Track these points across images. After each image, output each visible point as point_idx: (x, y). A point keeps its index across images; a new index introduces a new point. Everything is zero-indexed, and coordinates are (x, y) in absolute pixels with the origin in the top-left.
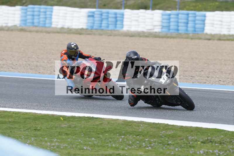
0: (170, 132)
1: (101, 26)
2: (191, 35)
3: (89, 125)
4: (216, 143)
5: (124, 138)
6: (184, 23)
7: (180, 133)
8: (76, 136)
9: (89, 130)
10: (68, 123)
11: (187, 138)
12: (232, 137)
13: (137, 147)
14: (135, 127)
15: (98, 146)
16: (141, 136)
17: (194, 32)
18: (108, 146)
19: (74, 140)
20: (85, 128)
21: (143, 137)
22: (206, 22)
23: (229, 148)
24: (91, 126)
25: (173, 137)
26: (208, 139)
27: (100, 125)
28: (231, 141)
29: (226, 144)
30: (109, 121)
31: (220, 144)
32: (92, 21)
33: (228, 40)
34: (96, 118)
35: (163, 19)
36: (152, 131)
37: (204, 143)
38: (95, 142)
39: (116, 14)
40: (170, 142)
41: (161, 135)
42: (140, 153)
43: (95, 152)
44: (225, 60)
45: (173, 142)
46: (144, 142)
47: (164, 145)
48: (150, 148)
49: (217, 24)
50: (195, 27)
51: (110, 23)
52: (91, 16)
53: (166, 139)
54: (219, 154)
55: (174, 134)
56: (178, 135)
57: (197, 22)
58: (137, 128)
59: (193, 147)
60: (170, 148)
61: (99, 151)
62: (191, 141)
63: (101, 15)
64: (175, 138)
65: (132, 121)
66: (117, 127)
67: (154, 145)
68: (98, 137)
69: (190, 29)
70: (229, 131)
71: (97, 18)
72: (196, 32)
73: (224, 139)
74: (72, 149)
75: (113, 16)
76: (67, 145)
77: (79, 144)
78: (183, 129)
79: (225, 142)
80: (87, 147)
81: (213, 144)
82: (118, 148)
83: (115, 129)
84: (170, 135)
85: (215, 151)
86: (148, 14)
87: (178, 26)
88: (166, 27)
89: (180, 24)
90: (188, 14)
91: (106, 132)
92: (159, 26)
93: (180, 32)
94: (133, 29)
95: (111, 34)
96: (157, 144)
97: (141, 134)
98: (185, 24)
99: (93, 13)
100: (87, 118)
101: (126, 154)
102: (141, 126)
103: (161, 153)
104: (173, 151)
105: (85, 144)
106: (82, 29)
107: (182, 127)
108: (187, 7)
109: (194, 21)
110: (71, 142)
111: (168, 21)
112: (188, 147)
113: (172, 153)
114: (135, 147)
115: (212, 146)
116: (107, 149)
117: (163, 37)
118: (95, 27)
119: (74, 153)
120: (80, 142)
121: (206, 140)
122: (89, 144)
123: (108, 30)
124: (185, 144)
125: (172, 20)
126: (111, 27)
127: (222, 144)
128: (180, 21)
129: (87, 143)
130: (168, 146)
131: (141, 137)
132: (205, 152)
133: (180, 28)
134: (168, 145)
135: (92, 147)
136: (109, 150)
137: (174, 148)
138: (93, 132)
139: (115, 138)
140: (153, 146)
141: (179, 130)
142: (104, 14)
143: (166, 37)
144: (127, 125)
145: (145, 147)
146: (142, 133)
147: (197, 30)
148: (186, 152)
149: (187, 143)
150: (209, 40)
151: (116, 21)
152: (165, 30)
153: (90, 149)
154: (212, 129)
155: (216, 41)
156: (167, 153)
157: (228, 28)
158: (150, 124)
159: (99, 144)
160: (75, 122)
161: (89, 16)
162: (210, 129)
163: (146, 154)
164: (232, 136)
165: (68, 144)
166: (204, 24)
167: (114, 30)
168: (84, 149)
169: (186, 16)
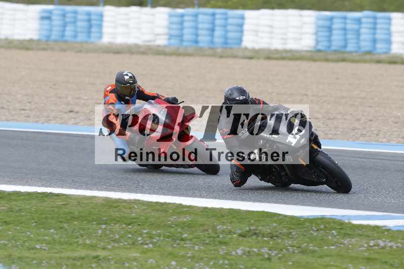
0: (185, 217)
1: (63, 36)
2: (219, 50)
3: (45, 207)
4: (264, 237)
5: (105, 229)
6: (208, 29)
7: (201, 220)
8: (22, 227)
9: (44, 216)
10: (8, 204)
11: (214, 229)
12: (292, 226)
13: (129, 244)
14: (124, 210)
15: (61, 243)
16: (135, 224)
17: (225, 46)
18: (77, 242)
19: (19, 232)
20: (39, 212)
21: (139, 227)
22: (246, 27)
23: (287, 245)
24: (47, 209)
25: (189, 226)
26: (250, 230)
27: (64, 206)
28: (290, 233)
29: (282, 238)
30: (80, 200)
31: (271, 238)
32: (47, 27)
33: (283, 58)
34: (58, 195)
35: (172, 23)
36: (154, 216)
37: (244, 236)
38: (55, 236)
39: (89, 14)
40: (186, 235)
41: (170, 223)
42: (134, 255)
43: (56, 253)
44: (278, 94)
45: (191, 236)
46: (141, 235)
47: (175, 240)
48: (151, 246)
49: (263, 32)
50: (226, 38)
51: (79, 30)
52: (46, 17)
53: (179, 230)
54: (269, 255)
55: (190, 221)
56: (200, 223)
57: (229, 28)
58: (128, 211)
59: (226, 244)
60: (185, 245)
61: (62, 252)
62: (222, 233)
63: (64, 16)
64: (193, 229)
65: (119, 199)
66: (92, 210)
67: (158, 240)
68: (61, 228)
69: (218, 40)
70: (285, 216)
71: (57, 21)
72: (229, 46)
73: (277, 229)
74: (16, 249)
75: (86, 17)
76: (6, 242)
77: (27, 240)
78: (206, 212)
79: (280, 233)
80: (42, 244)
81: (260, 238)
82: (96, 246)
83: (90, 213)
84: (184, 223)
85: (263, 251)
86: (145, 14)
87: (197, 35)
88: (177, 36)
89: (200, 32)
90: (214, 15)
91: (74, 218)
92: (165, 34)
93: (201, 45)
94: (120, 40)
95: (81, 49)
96: (162, 238)
97: (135, 222)
98: (209, 32)
99: (50, 12)
100: (41, 196)
101: (110, 255)
102: (134, 207)
103: (170, 254)
104: (189, 249)
105: (38, 240)
106: (31, 41)
107: (205, 209)
108: (212, 2)
109: (225, 26)
110: (14, 236)
111: (179, 26)
112: (217, 243)
113: (188, 254)
114: (124, 245)
115: (258, 242)
116: (77, 247)
117: (171, 54)
118: (53, 37)
119: (19, 255)
120: (28, 237)
121: (247, 231)
122: (45, 240)
123: (76, 42)
124: (212, 239)
125: (186, 24)
126: (81, 37)
127: (275, 238)
128: (200, 26)
129: (41, 238)
130: (182, 242)
131: (136, 228)
132: (245, 252)
133: (200, 38)
134: (182, 240)
135: (49, 244)
136: (79, 249)
137: (192, 245)
138: (52, 218)
139: (89, 229)
140: (156, 243)
141: (201, 214)
142: (69, 15)
143: (177, 54)
144: (111, 207)
145: (142, 244)
146: (136, 220)
147: (229, 41)
148: (213, 252)
149: (214, 238)
150: (251, 58)
151: (90, 26)
152: (174, 41)
153: (46, 248)
154: (257, 212)
155: (262, 61)
156: (180, 254)
157: (282, 39)
158: (150, 204)
159: (62, 240)
160: (19, 202)
161: (43, 18)
162: (253, 211)
163: (143, 255)
164: (291, 224)
165: (9, 240)
166: (242, 31)
167: (86, 43)
168: (37, 248)
169: (210, 18)
